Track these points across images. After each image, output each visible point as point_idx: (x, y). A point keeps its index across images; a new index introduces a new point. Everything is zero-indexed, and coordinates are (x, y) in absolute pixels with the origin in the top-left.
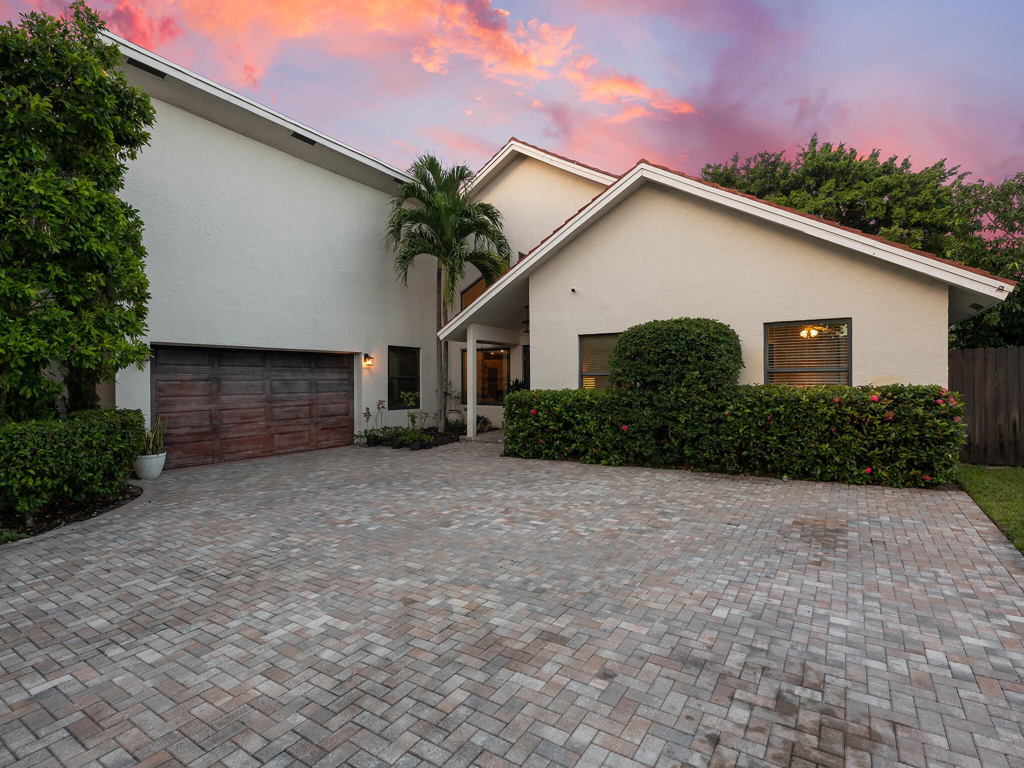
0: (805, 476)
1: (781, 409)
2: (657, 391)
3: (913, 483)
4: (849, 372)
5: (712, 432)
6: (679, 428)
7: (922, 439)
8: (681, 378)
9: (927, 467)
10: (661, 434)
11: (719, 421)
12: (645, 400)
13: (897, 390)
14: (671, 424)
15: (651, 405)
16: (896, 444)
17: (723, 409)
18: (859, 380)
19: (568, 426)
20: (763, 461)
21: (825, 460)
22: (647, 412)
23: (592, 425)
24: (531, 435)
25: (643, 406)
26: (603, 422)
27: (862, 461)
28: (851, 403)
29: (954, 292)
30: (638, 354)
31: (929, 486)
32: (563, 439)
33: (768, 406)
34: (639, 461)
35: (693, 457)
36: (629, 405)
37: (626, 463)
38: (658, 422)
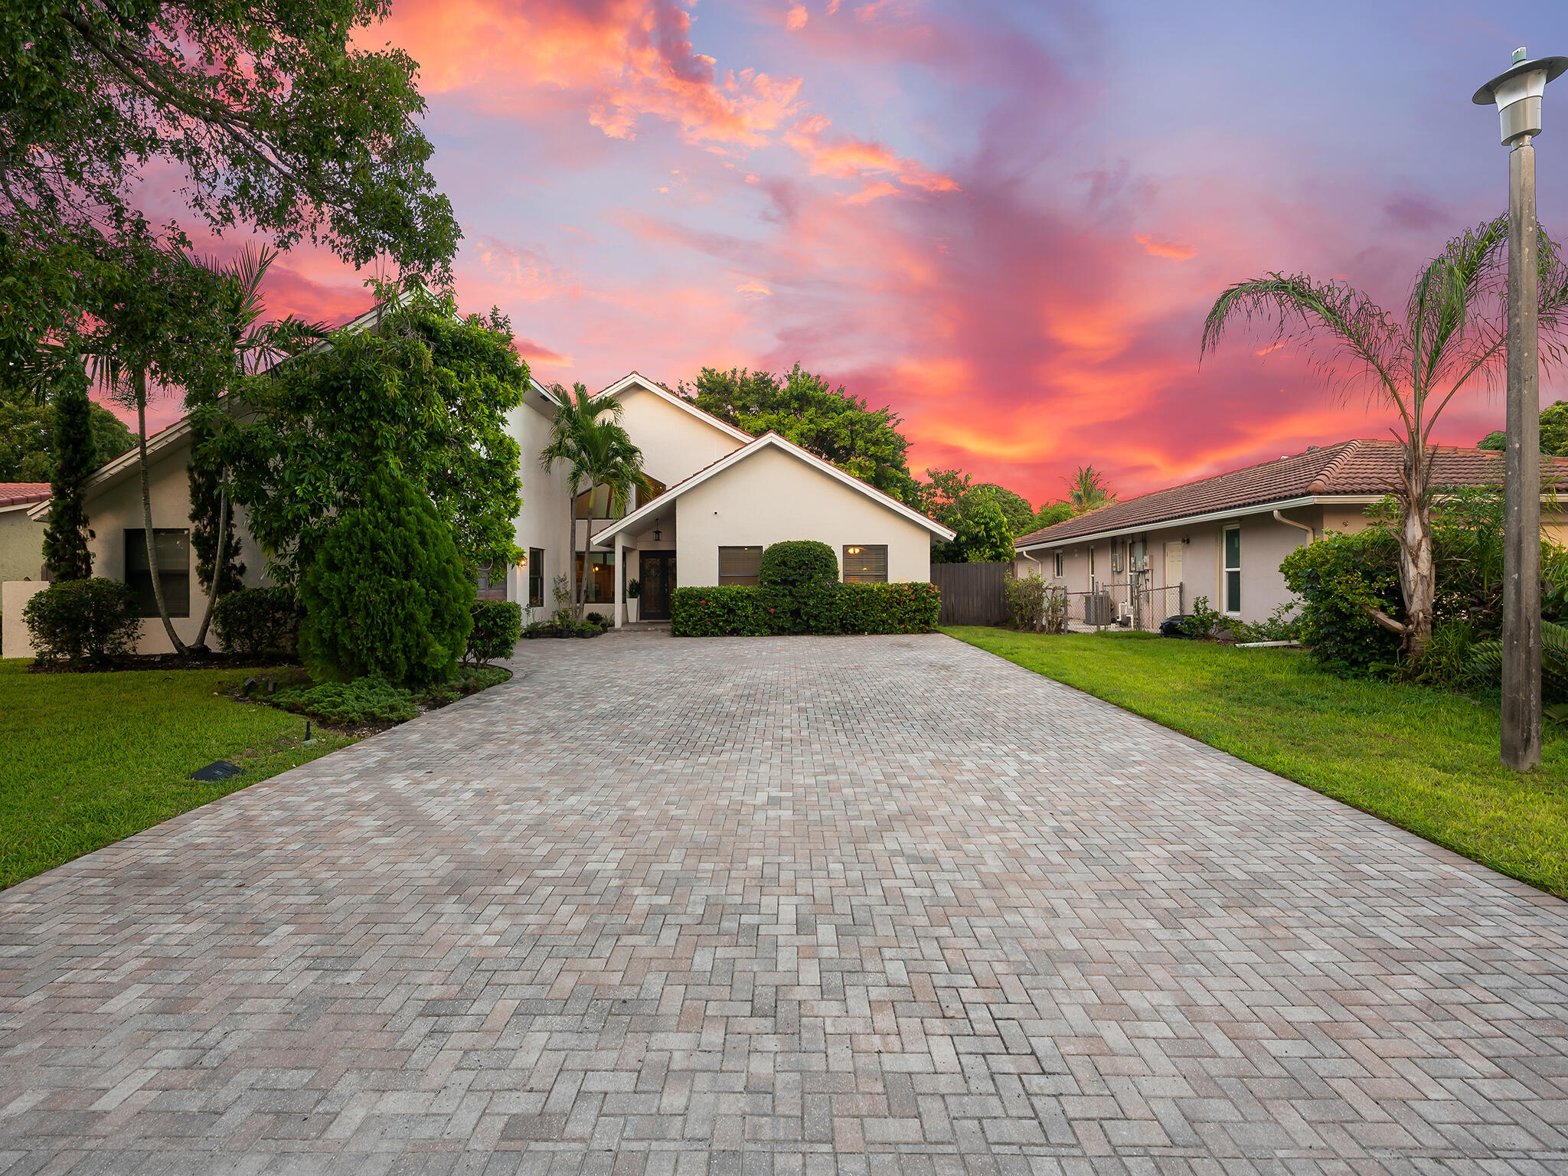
0: (874, 632)
1: (865, 595)
2: (795, 587)
3: (922, 631)
4: (886, 576)
5: (827, 610)
6: (807, 609)
7: (925, 608)
8: (811, 577)
9: (927, 623)
10: (796, 613)
11: (831, 604)
12: (787, 592)
13: (915, 585)
14: (803, 606)
15: (791, 594)
16: (915, 611)
17: (835, 596)
18: (890, 581)
19: (731, 611)
20: (853, 626)
21: (884, 622)
22: (788, 599)
23: (750, 610)
24: (701, 619)
25: (784, 595)
26: (757, 607)
27: (901, 621)
28: (897, 591)
29: (932, 534)
30: (784, 563)
31: (928, 632)
32: (726, 621)
33: (858, 593)
34: (780, 631)
35: (816, 626)
36: (776, 595)
37: (773, 634)
38: (796, 605)
